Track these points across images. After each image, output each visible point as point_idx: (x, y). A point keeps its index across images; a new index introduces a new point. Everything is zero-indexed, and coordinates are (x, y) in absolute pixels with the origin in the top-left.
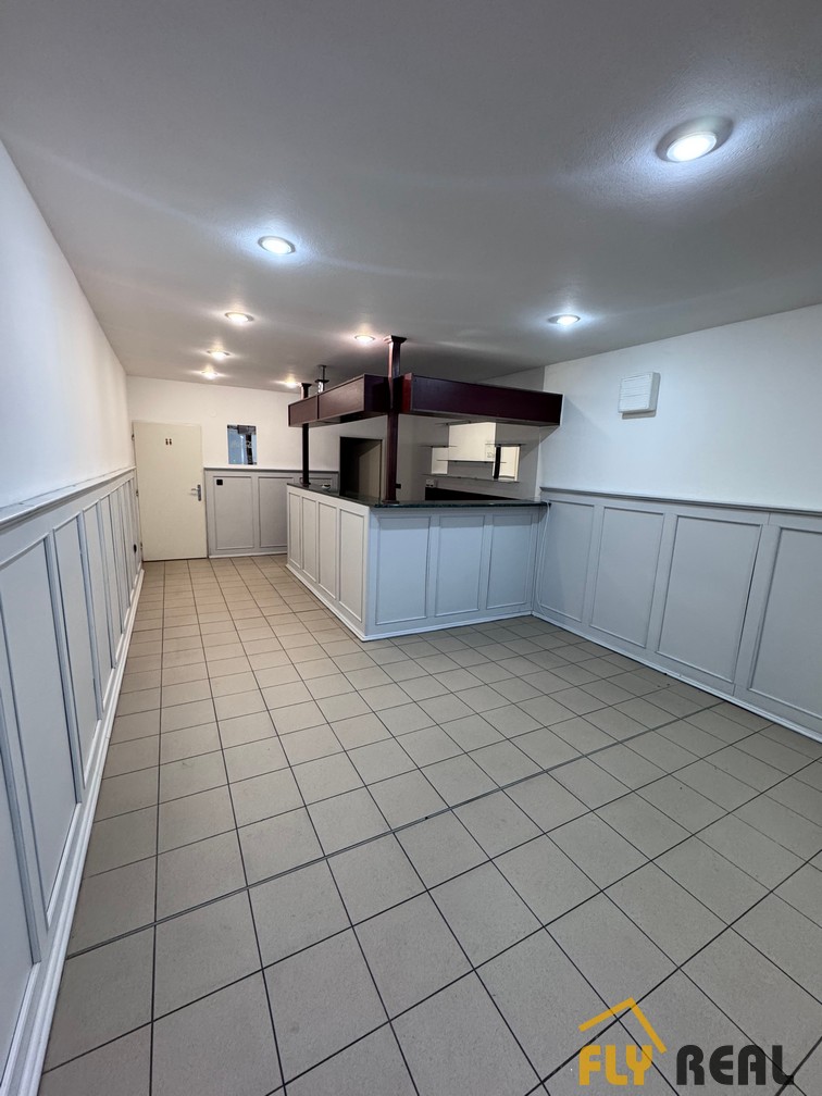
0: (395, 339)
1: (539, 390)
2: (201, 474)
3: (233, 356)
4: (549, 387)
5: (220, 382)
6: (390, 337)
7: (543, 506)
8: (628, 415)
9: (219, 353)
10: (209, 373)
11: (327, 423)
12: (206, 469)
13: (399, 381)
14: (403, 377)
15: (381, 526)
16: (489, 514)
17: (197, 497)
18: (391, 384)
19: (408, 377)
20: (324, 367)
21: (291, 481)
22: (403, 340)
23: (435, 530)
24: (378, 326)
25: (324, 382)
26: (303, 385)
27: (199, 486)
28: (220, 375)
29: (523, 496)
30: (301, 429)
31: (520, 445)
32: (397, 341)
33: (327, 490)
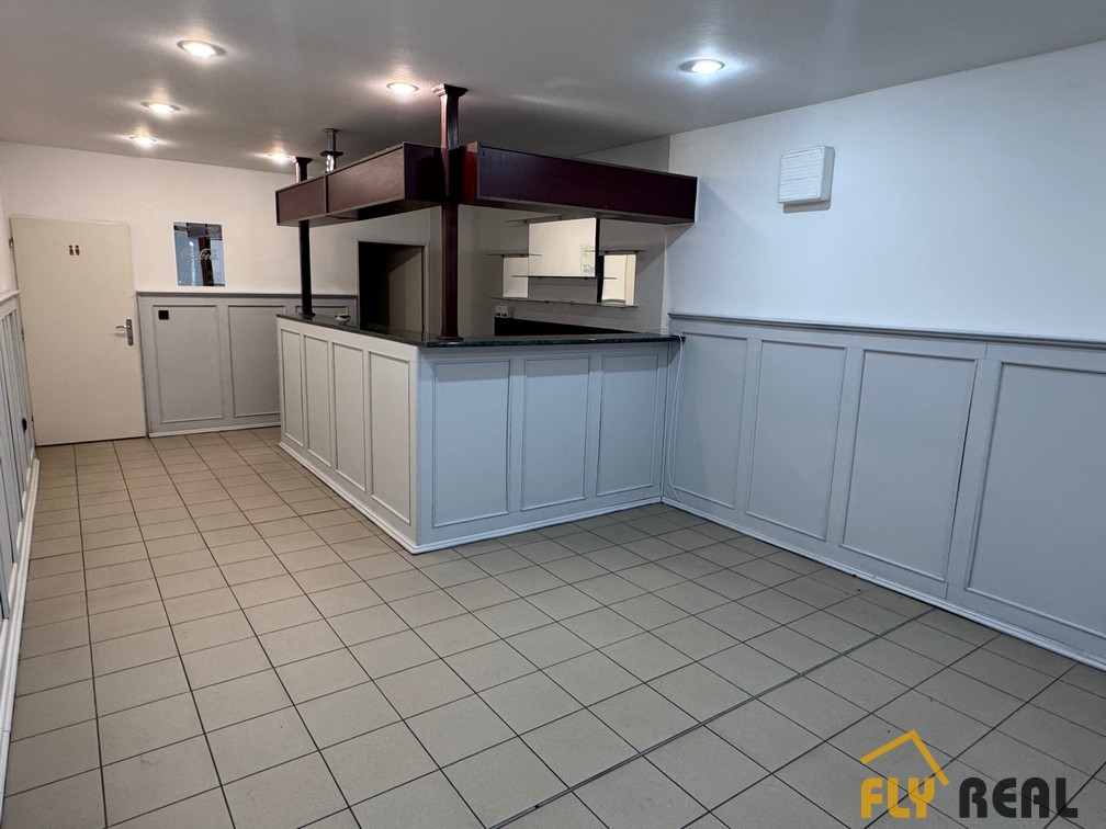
0: (449, 89)
1: (662, 170)
2: (132, 303)
3: (184, 111)
4: (678, 167)
5: (160, 154)
6: (443, 86)
7: (674, 341)
8: (791, 206)
9: (162, 107)
10: (143, 139)
11: (342, 219)
12: (140, 294)
13: (458, 154)
14: (462, 149)
15: (437, 377)
16: (597, 354)
17: (126, 340)
18: (445, 158)
19: (473, 147)
20: (335, 131)
21: (283, 311)
22: (463, 91)
23: (518, 380)
24: (424, 70)
25: (335, 155)
26: (299, 159)
27: (129, 322)
28: (161, 142)
29: (643, 327)
30: (296, 230)
31: (636, 252)
32: (454, 93)
33: (345, 323)
